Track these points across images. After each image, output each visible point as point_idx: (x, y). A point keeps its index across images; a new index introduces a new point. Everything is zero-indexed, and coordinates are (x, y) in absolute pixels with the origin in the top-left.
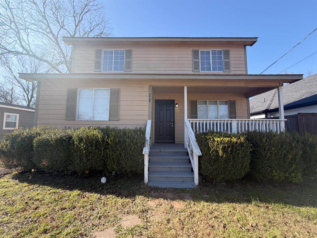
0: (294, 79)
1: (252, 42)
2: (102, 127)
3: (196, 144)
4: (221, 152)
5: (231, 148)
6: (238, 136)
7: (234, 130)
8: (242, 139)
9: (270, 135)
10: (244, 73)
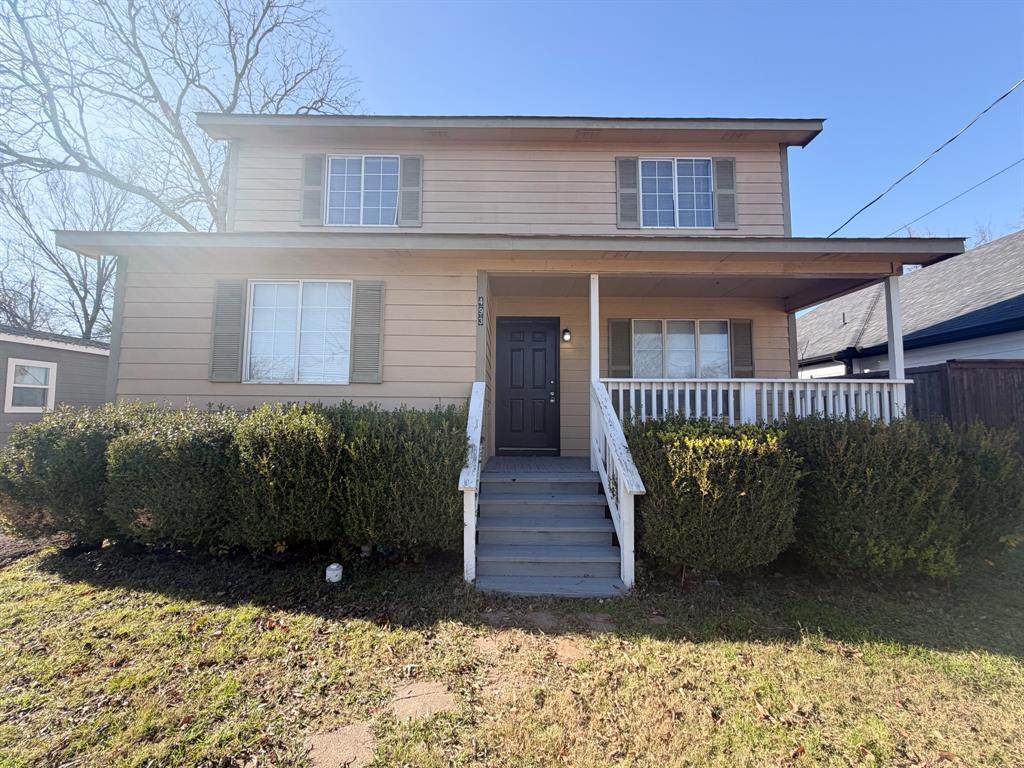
0: (935, 252)
1: (805, 133)
2: (327, 403)
3: (627, 457)
4: (704, 485)
5: (736, 471)
6: (759, 432)
7: (749, 415)
8: (773, 442)
9: (860, 430)
10: (779, 232)
